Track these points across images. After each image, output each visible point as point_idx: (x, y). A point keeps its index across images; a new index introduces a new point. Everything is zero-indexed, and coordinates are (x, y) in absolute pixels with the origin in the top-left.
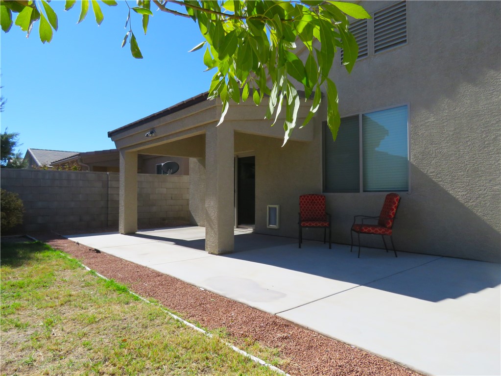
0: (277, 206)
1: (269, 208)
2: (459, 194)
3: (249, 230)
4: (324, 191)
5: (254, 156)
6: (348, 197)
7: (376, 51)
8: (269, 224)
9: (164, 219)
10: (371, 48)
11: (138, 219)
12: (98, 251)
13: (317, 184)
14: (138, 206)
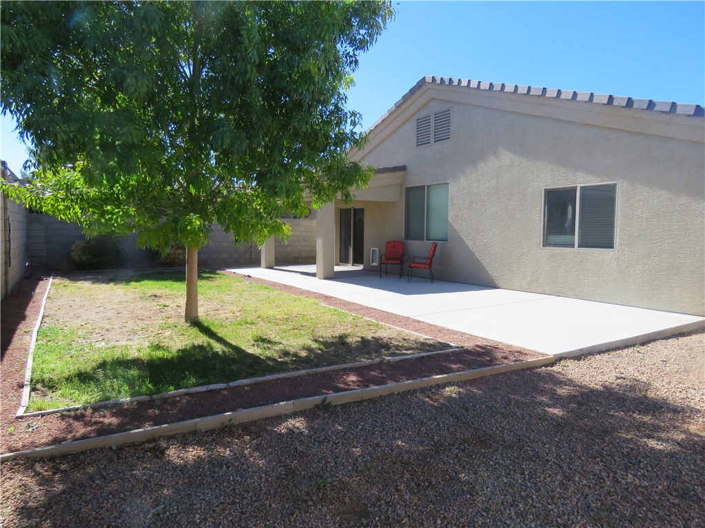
0: (377, 249)
1: (373, 250)
2: (470, 244)
3: (360, 267)
4: (405, 239)
5: (363, 209)
6: (418, 243)
7: (435, 141)
8: (373, 262)
9: (297, 258)
10: (432, 140)
11: (275, 258)
12: (250, 277)
13: (401, 233)
14: (275, 247)
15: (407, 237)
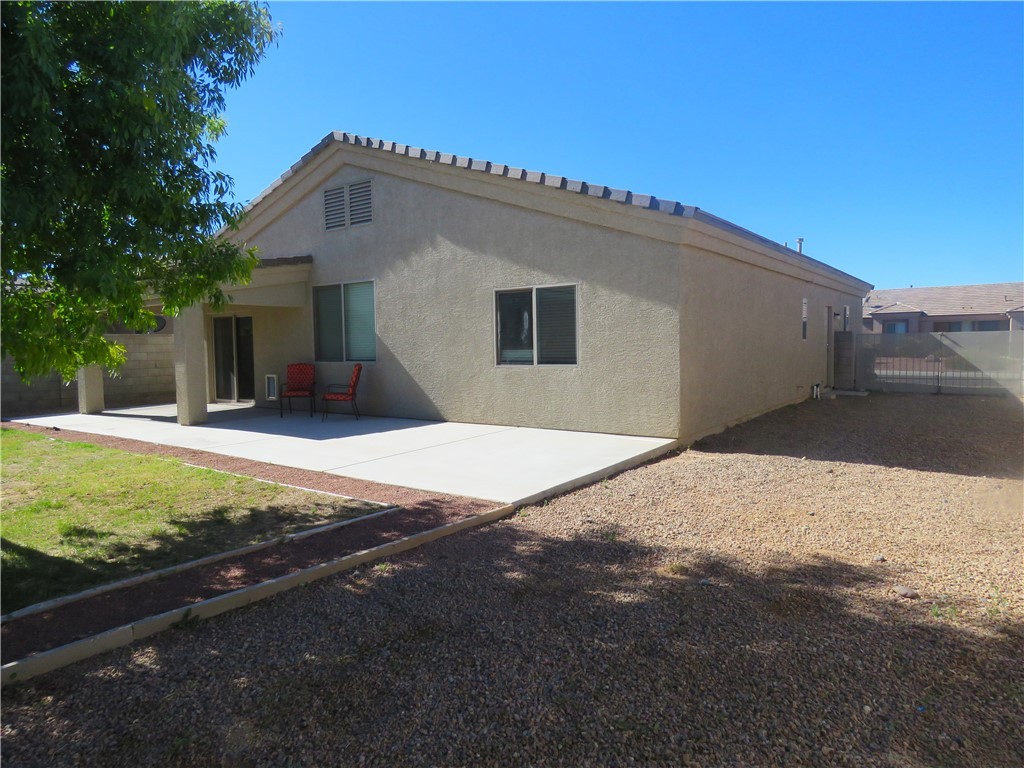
0: (274, 376)
1: (268, 378)
2: (405, 364)
3: (250, 404)
4: (316, 360)
5: (250, 317)
6: (335, 365)
7: (352, 224)
8: (269, 395)
10: (348, 221)
12: (58, 429)
13: (308, 350)
15: (319, 356)
